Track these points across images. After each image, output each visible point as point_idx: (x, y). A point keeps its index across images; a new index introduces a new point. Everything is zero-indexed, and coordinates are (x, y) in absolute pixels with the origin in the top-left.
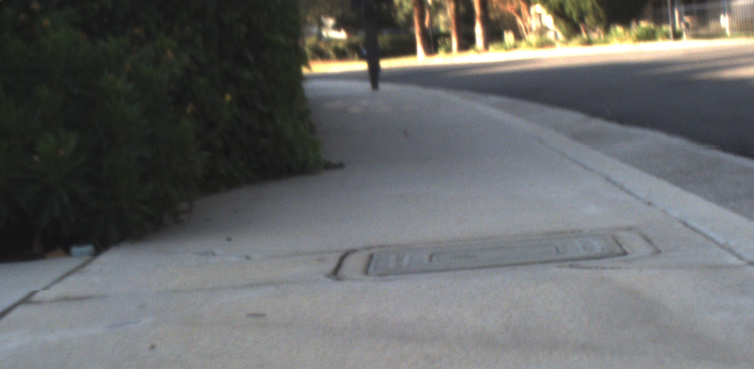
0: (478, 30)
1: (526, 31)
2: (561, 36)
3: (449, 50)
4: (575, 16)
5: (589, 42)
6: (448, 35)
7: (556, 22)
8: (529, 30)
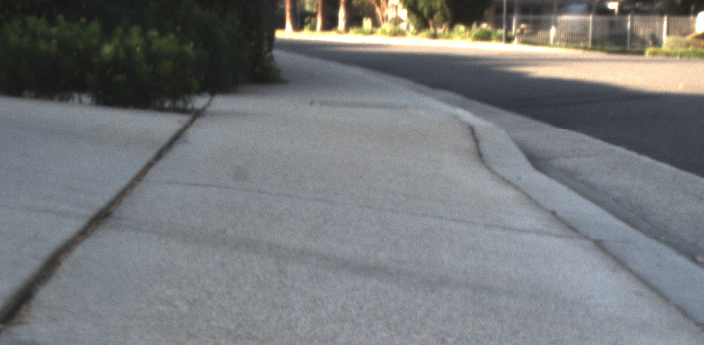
0: (342, 14)
1: (383, 19)
2: (412, 28)
3: (313, 28)
4: (425, 12)
5: (435, 36)
6: (314, 15)
7: (409, 15)
8: (385, 19)
